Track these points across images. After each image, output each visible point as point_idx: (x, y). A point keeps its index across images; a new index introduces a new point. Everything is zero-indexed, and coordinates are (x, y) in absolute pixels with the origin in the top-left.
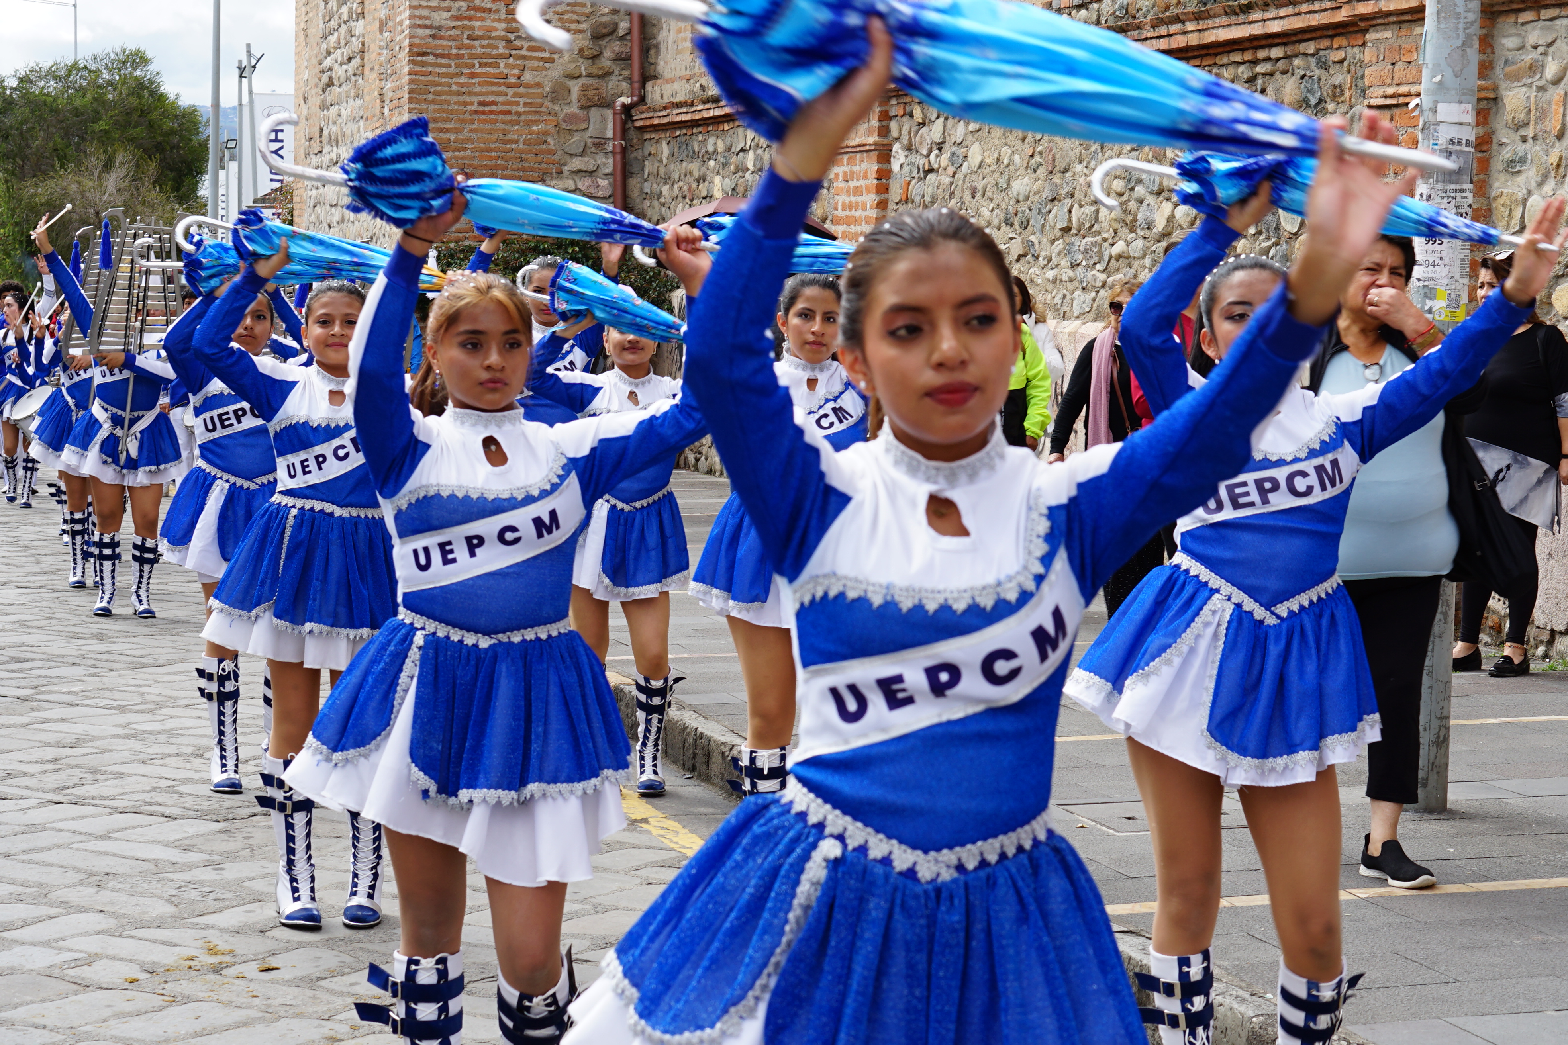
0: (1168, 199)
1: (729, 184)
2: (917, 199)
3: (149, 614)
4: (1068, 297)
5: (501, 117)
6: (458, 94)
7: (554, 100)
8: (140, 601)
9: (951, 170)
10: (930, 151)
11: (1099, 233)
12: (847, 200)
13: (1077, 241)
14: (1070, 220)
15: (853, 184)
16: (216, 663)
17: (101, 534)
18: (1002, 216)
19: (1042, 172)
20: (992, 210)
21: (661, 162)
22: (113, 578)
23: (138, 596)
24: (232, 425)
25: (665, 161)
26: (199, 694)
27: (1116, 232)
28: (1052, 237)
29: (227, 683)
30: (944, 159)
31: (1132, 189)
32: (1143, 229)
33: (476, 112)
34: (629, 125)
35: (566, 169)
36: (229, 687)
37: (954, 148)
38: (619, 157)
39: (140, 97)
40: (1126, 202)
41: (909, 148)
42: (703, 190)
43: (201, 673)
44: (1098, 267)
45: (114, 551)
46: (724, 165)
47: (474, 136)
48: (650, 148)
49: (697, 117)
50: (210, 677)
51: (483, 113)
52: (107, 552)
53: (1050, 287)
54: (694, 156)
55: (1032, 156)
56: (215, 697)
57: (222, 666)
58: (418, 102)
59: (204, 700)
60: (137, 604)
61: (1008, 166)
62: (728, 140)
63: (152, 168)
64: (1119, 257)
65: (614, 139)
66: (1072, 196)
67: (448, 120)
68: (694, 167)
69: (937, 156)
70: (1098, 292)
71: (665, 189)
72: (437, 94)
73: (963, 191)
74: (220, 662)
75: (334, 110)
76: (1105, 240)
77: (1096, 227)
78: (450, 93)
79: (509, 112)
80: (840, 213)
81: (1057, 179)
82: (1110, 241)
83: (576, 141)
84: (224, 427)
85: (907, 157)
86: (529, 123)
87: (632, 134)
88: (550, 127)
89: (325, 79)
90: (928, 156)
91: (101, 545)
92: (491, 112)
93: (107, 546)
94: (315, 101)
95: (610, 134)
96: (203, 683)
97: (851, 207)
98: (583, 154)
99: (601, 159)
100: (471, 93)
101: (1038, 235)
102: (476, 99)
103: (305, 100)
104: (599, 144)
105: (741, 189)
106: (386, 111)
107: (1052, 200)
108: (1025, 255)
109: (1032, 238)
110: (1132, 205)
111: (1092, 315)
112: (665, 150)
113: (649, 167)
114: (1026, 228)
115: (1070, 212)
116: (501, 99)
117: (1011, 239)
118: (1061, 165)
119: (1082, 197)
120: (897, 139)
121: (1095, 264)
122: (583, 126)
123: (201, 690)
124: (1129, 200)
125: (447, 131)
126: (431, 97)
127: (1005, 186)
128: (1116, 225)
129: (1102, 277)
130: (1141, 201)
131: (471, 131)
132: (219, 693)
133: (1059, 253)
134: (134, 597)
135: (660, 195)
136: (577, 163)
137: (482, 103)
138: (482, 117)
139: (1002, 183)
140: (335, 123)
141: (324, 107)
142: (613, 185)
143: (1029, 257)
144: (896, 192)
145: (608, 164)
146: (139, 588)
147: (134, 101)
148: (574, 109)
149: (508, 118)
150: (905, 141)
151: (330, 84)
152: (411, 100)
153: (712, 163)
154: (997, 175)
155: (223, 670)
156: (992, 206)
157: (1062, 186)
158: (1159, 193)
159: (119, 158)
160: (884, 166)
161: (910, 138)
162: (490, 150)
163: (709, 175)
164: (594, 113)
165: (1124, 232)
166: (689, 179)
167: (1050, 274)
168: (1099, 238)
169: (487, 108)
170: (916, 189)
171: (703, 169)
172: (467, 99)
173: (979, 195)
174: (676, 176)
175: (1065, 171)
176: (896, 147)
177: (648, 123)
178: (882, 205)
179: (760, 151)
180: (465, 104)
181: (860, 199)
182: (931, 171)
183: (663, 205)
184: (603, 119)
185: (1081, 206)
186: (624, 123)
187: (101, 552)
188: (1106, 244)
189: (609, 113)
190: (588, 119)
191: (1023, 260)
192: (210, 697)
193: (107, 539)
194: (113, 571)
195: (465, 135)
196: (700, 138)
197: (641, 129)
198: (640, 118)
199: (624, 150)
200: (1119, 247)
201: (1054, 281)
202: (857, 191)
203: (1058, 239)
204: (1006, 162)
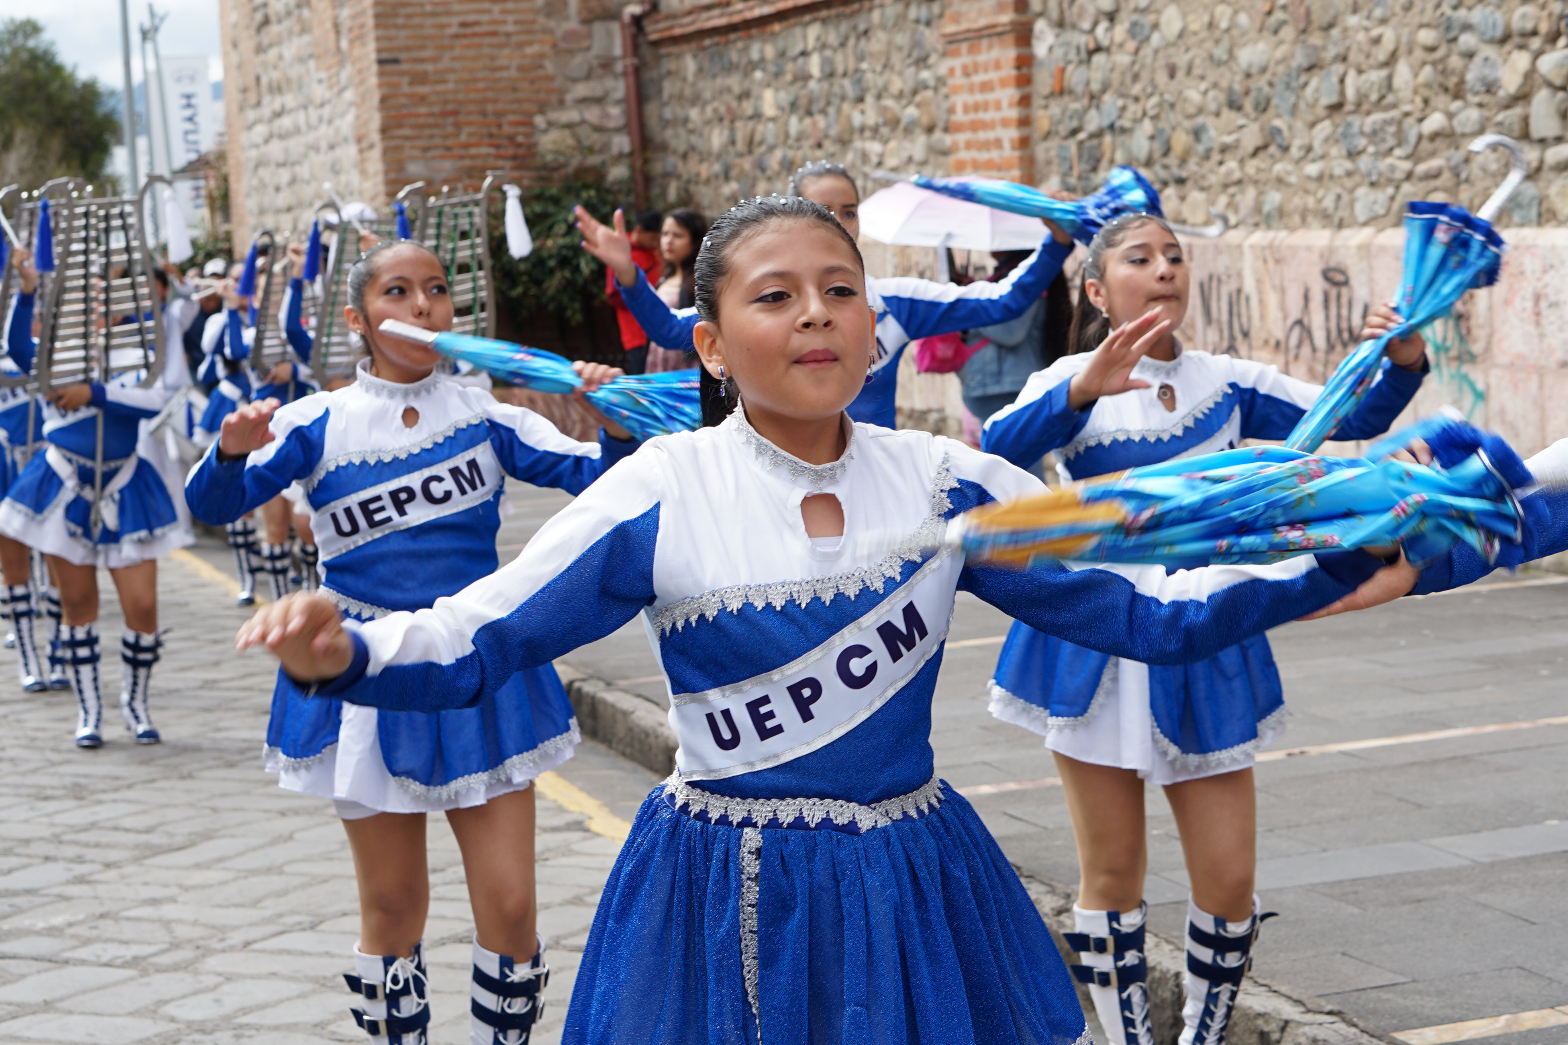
0: (1522, 47)
1: (785, 97)
2: (1080, 89)
3: (152, 736)
4: (1346, 198)
5: (487, 40)
6: (434, 14)
7: (549, 15)
8: (137, 718)
9: (1131, 45)
10: (1095, 24)
11: (1394, 106)
12: (970, 99)
13: (1356, 121)
14: (1342, 93)
15: (978, 78)
16: (380, 965)
17: (72, 628)
18: (1222, 97)
19: (1287, 32)
20: (1205, 93)
21: (684, 80)
22: (96, 689)
23: (133, 710)
24: (389, 519)
25: (690, 78)
26: (353, 1021)
27: (1426, 101)
28: (1310, 118)
29: (404, 1002)
30: (1120, 31)
31: (1454, 40)
32: (1477, 93)
33: (456, 36)
34: (641, 39)
35: (569, 98)
36: (409, 1007)
37: (1135, 17)
38: (631, 79)
39: (34, 69)
40: (1443, 60)
41: (1060, 24)
42: (748, 107)
43: (354, 983)
44: (1398, 152)
45: (92, 650)
46: (777, 75)
47: (457, 65)
48: (669, 65)
49: (736, 19)
50: (371, 992)
51: (465, 36)
52: (83, 652)
53: (1312, 186)
54: (730, 68)
55: (1269, 13)
56: (383, 1027)
57: (392, 971)
58: (386, 27)
59: (363, 1033)
60: (132, 722)
61: (1228, 30)
62: (781, 43)
63: (56, 145)
64: (1435, 136)
65: (624, 56)
66: (1344, 59)
67: (423, 47)
68: (734, 82)
69: (1108, 30)
70: (1397, 188)
71: (694, 114)
72: (409, 16)
73: (1153, 71)
74: (388, 962)
75: (273, 53)
76: (1407, 114)
77: (1390, 99)
78: (424, 15)
79: (494, 34)
80: (959, 117)
81: (1316, 39)
82: (1418, 115)
83: (578, 63)
84: (372, 524)
85: (1057, 36)
86: (520, 45)
87: (646, 51)
88: (547, 49)
89: (259, 17)
90: (1092, 31)
91: (73, 644)
92: (475, 35)
93: (82, 644)
94: (248, 44)
95: (618, 51)
96: (359, 1001)
97: (976, 108)
98: (588, 77)
99: (610, 83)
100: (448, 13)
101: (1287, 118)
102: (455, 20)
103: (235, 45)
104: (607, 64)
105: (803, 102)
106: (344, 44)
107: (1310, 68)
108: (1265, 147)
109: (1278, 123)
110: (1455, 61)
111: (1391, 219)
112: (690, 65)
113: (669, 88)
114: (1265, 110)
115: (1342, 81)
116: (485, 18)
117: (1241, 127)
118: (1319, 17)
119: (1361, 58)
120: (1040, 15)
121: (1391, 150)
122: (585, 44)
123: (358, 1015)
124: (1447, 56)
125: (422, 61)
126: (400, 21)
127: (1225, 57)
128: (1426, 92)
129: (1406, 165)
130: (1470, 55)
131: (454, 59)
132: (391, 1021)
133: (1326, 140)
134: (126, 711)
135: (686, 120)
136: (581, 90)
137: (464, 25)
138: (465, 41)
139: (1220, 52)
140: (275, 67)
141: (260, 49)
142: (627, 113)
143: (1273, 149)
144: (1043, 82)
145: (619, 88)
146: (132, 698)
147: (28, 75)
148: (573, 24)
149: (495, 40)
150: (1054, 14)
151: (266, 21)
152: (378, 26)
153: (758, 75)
154: (1209, 45)
155: (395, 980)
156: (1203, 86)
157: (1324, 48)
158: (1504, 40)
159: (20, 134)
160: (1024, 51)
161: (1062, 12)
162: (475, 80)
163: (755, 91)
164: (598, 28)
165: (1441, 100)
166: (727, 98)
167: (1313, 169)
168: (1394, 114)
169: (469, 30)
170: (1075, 77)
171: (747, 84)
172: (444, 20)
173: (1180, 74)
174: (707, 95)
175: (1330, 26)
176: (1040, 26)
177: (666, 34)
178: (1025, 101)
179: (828, 53)
180: (442, 27)
181: (991, 97)
182: (1098, 49)
183: (692, 132)
184: (609, 35)
185: (1360, 72)
186: (635, 38)
187: (74, 654)
188: (1410, 121)
189: (615, 27)
190: (590, 36)
191: (1262, 155)
192: (373, 1028)
193: (80, 634)
194: (95, 679)
195: (445, 63)
196: (740, 45)
197: (657, 44)
198: (654, 30)
199: (637, 71)
200: (1435, 121)
201: (1320, 178)
202: (986, 87)
203: (1321, 120)
204: (1224, 25)
